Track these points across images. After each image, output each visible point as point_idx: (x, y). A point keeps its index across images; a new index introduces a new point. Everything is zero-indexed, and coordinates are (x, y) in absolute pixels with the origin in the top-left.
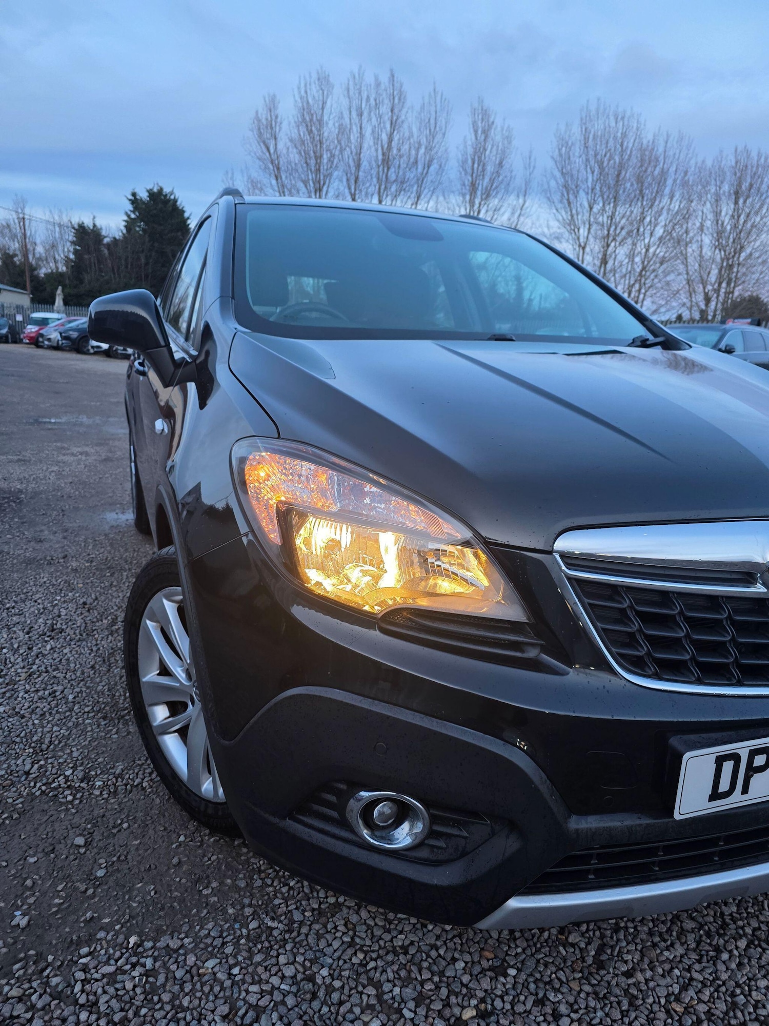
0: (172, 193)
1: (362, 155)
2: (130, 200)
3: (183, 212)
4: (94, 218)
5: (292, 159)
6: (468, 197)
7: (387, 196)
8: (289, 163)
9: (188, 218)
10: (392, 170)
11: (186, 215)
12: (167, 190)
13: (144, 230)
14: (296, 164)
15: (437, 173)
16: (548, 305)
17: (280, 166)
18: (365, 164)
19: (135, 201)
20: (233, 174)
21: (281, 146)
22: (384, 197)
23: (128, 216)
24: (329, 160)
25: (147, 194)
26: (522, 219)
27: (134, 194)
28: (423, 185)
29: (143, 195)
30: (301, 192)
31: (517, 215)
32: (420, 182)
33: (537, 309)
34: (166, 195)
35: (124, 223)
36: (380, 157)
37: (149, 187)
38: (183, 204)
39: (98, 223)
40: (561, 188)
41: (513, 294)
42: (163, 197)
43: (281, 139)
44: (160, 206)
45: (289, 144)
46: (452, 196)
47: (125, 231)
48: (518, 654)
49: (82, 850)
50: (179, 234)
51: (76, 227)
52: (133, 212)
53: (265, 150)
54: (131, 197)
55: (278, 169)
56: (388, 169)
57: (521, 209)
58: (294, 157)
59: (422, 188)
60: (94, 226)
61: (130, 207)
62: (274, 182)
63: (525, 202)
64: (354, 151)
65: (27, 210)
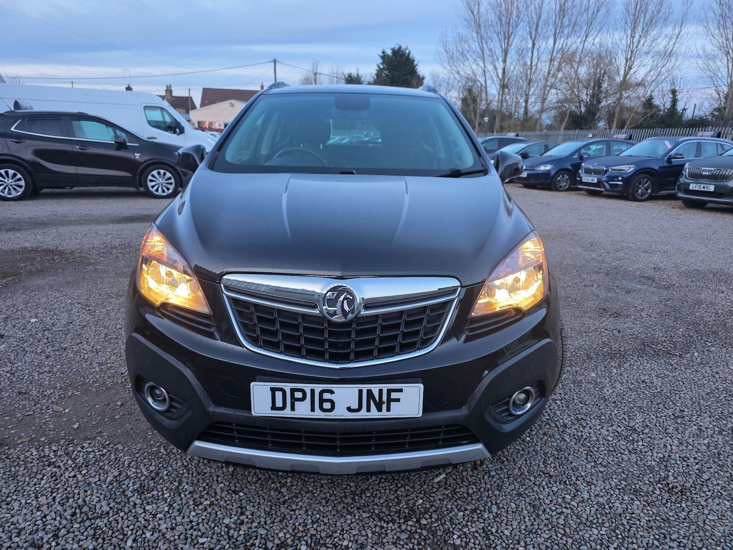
0: (406, 49)
1: (543, 9)
2: (381, 56)
3: (414, 61)
4: (358, 70)
5: (490, 18)
6: (629, 32)
7: (561, 37)
8: (487, 20)
9: (417, 65)
10: (566, 17)
11: (415, 63)
12: (404, 47)
13: (387, 76)
14: (492, 21)
15: (605, 15)
16: (701, 113)
17: (481, 23)
18: (544, 16)
19: (384, 57)
20: (446, 32)
21: (482, 9)
22: (558, 38)
23: (379, 67)
24: (517, 16)
25: (391, 51)
26: (677, 45)
27: (383, 52)
28: (592, 27)
29: (389, 52)
30: (494, 40)
31: (672, 43)
32: (589, 25)
33: (690, 116)
34: (403, 51)
35: (376, 72)
36: (558, 8)
37: (393, 46)
38: (414, 56)
39: (360, 74)
40: (718, 17)
41: (668, 105)
42: (401, 53)
43: (483, 5)
44: (398, 58)
45: (488, 7)
46: (616, 33)
47: (375, 77)
48: (207, 329)
49: (118, 407)
50: (409, 77)
51: (347, 76)
52: (382, 64)
53: (471, 14)
54: (381, 54)
55: (480, 26)
56: (564, 17)
57: (677, 38)
58: (492, 17)
59: (591, 29)
60: (358, 75)
61: (381, 61)
62: (475, 35)
63: (680, 31)
64: (537, 7)
65: (319, 68)
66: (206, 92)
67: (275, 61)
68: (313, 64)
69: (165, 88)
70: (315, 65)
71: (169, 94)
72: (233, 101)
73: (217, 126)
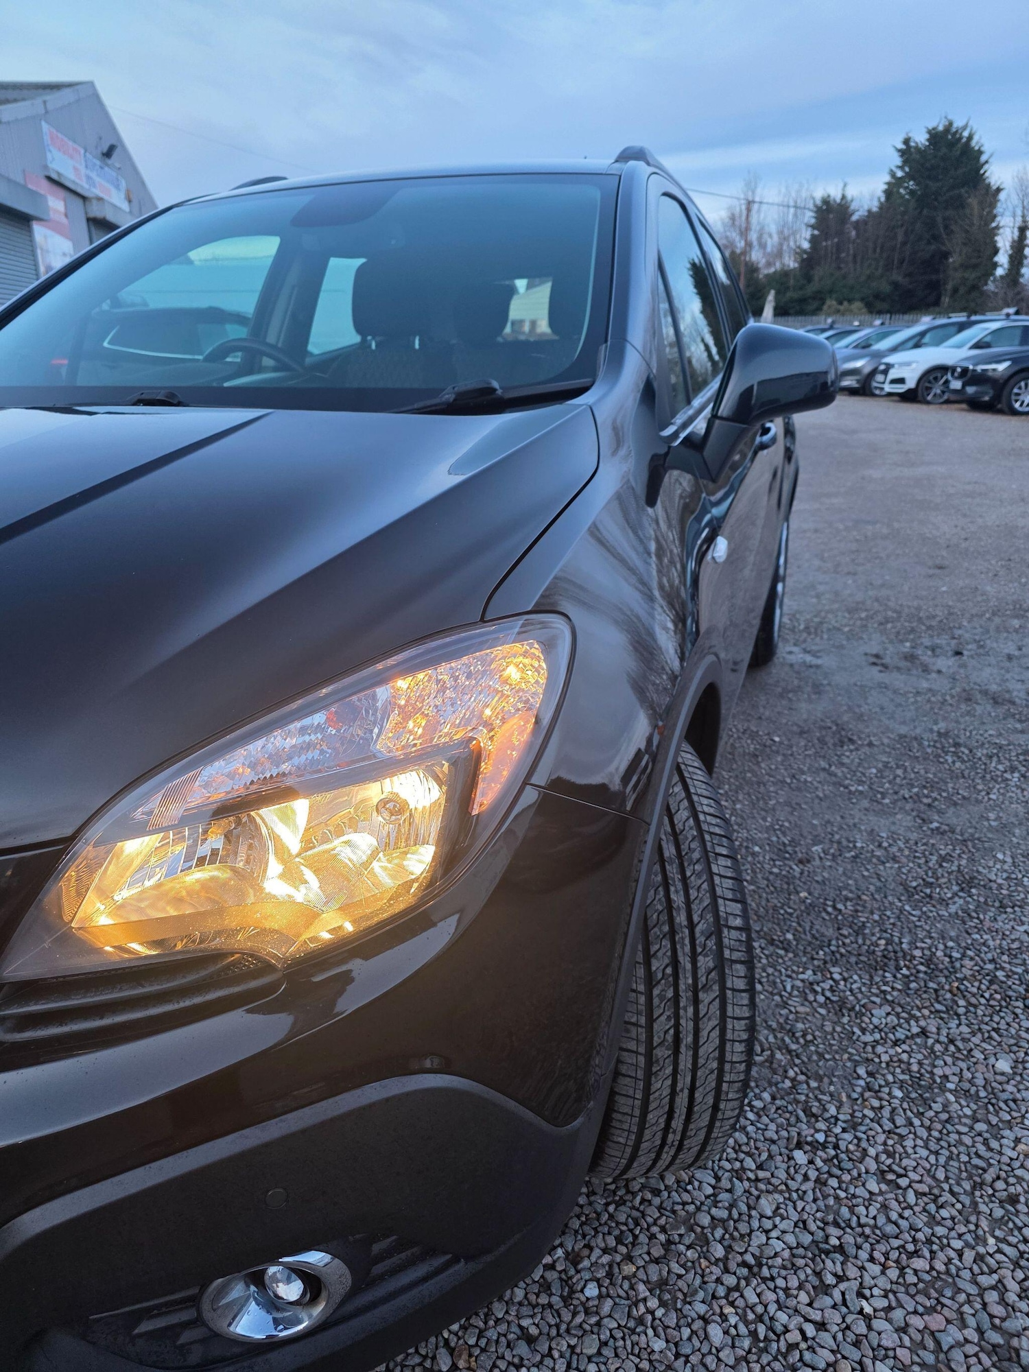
0: (965, 127)
2: (900, 151)
3: (980, 153)
4: (845, 185)
11: (984, 158)
12: (958, 124)
13: (912, 193)
19: (907, 150)
23: (893, 175)
25: (927, 136)
27: (907, 141)
29: (921, 139)
34: (955, 134)
35: (885, 187)
37: (932, 125)
38: (982, 142)
39: (849, 195)
42: (950, 137)
44: (943, 150)
47: (883, 199)
51: (818, 203)
52: (902, 168)
54: (902, 146)
60: (844, 198)
61: (898, 161)
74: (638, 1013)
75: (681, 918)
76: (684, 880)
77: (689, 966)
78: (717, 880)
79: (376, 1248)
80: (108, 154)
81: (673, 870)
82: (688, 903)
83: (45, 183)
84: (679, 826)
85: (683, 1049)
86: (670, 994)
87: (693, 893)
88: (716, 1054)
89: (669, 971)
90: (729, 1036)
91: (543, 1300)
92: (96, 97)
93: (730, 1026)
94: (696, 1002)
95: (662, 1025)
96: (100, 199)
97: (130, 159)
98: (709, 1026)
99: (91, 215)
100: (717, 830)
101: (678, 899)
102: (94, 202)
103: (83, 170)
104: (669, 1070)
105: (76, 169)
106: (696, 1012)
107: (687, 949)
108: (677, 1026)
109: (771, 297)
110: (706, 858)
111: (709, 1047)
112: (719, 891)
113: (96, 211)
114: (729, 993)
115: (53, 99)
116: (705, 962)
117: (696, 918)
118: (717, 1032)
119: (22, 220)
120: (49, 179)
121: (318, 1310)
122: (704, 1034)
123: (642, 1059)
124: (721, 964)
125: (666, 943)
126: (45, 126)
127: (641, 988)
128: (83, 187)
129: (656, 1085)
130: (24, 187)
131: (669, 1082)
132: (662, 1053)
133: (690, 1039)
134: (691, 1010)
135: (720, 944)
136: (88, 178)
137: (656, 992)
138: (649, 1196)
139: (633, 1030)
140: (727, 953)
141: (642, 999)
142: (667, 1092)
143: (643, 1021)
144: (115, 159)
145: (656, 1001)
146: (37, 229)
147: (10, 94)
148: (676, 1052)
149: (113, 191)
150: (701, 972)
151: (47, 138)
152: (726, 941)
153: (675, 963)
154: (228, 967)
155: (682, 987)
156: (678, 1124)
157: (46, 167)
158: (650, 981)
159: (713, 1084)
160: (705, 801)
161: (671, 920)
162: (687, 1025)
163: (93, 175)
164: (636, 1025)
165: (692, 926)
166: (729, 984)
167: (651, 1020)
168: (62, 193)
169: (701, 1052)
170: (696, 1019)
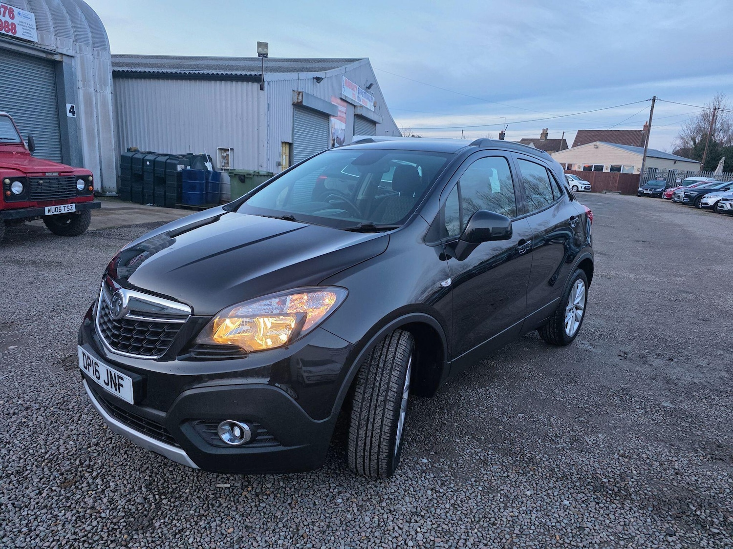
65: (723, 102)
66: (581, 134)
67: (654, 100)
68: (717, 99)
69: (542, 132)
70: (718, 100)
71: (544, 138)
72: (598, 143)
73: (575, 168)
74: (358, 408)
75: (377, 384)
76: (382, 374)
77: (376, 398)
78: (392, 376)
79: (259, 431)
80: (369, 88)
81: (380, 370)
82: (381, 381)
83: (339, 101)
84: (387, 359)
85: (369, 423)
86: (368, 405)
87: (383, 378)
88: (380, 427)
89: (369, 398)
90: (384, 423)
91: (325, 498)
92: (369, 64)
93: (385, 420)
94: (376, 410)
95: (364, 413)
96: (361, 106)
97: (379, 88)
98: (378, 418)
99: (356, 113)
100: (399, 363)
101: (378, 379)
102: (359, 108)
103: (357, 95)
104: (365, 428)
105: (353, 94)
106: (375, 412)
107: (377, 393)
108: (369, 415)
109: (722, 160)
110: (391, 370)
111: (378, 424)
112: (392, 379)
113: (359, 111)
114: (386, 410)
115: (350, 66)
116: (381, 398)
117: (382, 385)
118: (380, 420)
119: (326, 116)
120: (341, 99)
121: (242, 441)
122: (376, 420)
123: (357, 423)
124: (385, 401)
125: (371, 390)
126: (344, 78)
127: (360, 401)
128: (355, 101)
129: (361, 432)
130: (330, 103)
131: (364, 432)
132: (363, 422)
133: (372, 420)
134: (374, 411)
135: (387, 395)
136: (358, 97)
137: (364, 403)
138: (373, 486)
139: (356, 413)
140: (388, 398)
141: (360, 404)
142: (364, 436)
143: (359, 411)
144: (371, 90)
145: (364, 406)
146: (332, 118)
147: (335, 64)
148: (367, 423)
149: (369, 102)
150: (379, 401)
151: (344, 83)
152: (389, 394)
153: (372, 396)
154: (239, 351)
155: (372, 404)
156: (367, 448)
157: (341, 94)
158: (363, 399)
159: (378, 437)
160: (400, 355)
161: (374, 384)
162: (372, 416)
163: (361, 96)
164: (357, 412)
165: (380, 387)
166: (387, 407)
167: (361, 411)
168: (345, 104)
169: (375, 425)
170: (375, 414)
